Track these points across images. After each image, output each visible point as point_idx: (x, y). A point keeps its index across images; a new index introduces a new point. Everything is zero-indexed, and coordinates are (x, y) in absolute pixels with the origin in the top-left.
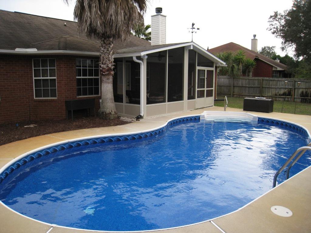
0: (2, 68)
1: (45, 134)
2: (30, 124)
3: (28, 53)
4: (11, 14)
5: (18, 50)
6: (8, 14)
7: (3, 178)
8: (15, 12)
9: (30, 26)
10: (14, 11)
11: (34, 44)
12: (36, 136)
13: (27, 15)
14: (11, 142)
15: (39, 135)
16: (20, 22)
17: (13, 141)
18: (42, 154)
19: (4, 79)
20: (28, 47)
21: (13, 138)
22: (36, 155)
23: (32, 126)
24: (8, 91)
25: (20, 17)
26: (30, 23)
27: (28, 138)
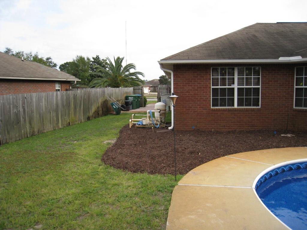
0: (265, 77)
1: (304, 146)
2: (287, 134)
3: (292, 61)
4: (273, 25)
5: (282, 59)
6: (271, 25)
7: (262, 181)
8: (278, 23)
9: (293, 34)
10: (276, 22)
11: (297, 52)
12: (295, 146)
13: (289, 24)
14: (269, 148)
15: (298, 146)
16: (282, 32)
17: (271, 148)
18: (302, 167)
19: (266, 88)
20: (292, 55)
21: (271, 145)
22: (295, 166)
23: (289, 135)
24: (268, 99)
25: (283, 27)
26: (293, 31)
27: (286, 147)
